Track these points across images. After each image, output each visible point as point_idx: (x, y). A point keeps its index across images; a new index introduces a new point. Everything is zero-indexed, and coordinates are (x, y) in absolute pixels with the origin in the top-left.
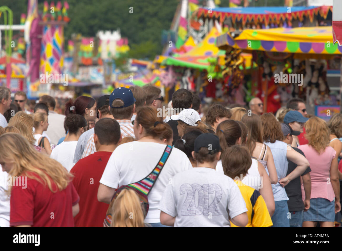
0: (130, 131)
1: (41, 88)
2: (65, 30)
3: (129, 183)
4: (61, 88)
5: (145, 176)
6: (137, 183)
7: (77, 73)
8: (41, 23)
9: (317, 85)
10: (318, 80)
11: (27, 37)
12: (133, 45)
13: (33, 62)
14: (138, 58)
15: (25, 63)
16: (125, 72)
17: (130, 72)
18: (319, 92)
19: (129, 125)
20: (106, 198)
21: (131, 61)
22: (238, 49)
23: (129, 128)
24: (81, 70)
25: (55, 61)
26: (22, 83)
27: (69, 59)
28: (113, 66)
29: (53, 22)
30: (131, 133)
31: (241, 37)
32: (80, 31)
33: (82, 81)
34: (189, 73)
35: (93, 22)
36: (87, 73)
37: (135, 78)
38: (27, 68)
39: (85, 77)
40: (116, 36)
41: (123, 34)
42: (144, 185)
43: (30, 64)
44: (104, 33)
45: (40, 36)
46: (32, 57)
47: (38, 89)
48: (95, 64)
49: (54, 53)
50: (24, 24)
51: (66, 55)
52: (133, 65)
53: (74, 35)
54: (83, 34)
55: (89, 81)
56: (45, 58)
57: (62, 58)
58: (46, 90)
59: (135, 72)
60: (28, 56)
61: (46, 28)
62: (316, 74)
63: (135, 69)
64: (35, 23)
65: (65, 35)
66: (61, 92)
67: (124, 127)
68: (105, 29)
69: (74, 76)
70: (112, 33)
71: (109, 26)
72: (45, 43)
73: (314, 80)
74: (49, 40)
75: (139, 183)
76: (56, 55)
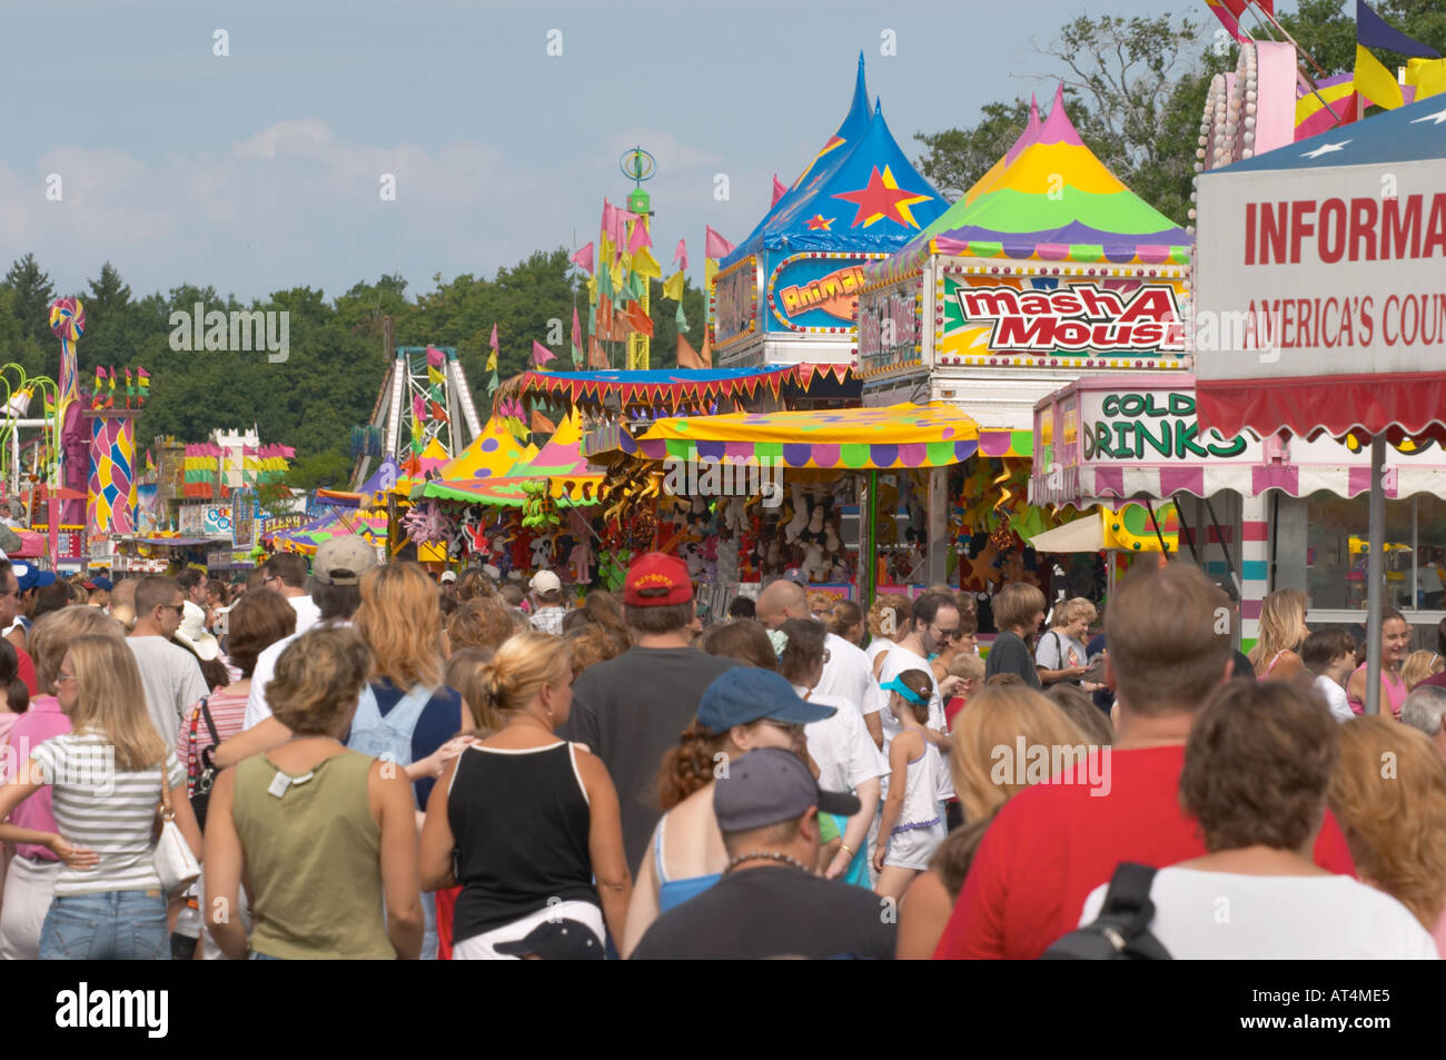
8: (87, 412)
9: (822, 538)
10: (824, 527)
11: (57, 442)
18: (825, 555)
22: (645, 461)
24: (182, 513)
25: (118, 494)
27: (148, 488)
28: (255, 504)
29: (114, 411)
31: (652, 434)
32: (172, 431)
34: (468, 514)
36: (197, 518)
39: (194, 528)
41: (264, 435)
44: (226, 433)
45: (85, 442)
49: (117, 475)
51: (141, 481)
56: (96, 487)
57: (132, 488)
61: (99, 426)
62: (818, 514)
64: (74, 411)
65: (136, 437)
68: (226, 426)
70: (242, 432)
73: (815, 528)
74: (105, 449)
76: (120, 479)
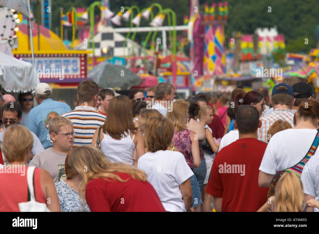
0: (288, 118)
1: (205, 84)
2: (226, 28)
3: (285, 169)
4: (224, 83)
5: (299, 161)
6: (292, 168)
7: (239, 69)
8: (203, 23)
11: (190, 37)
12: (290, 41)
13: (197, 59)
14: (295, 52)
15: (189, 61)
16: (283, 65)
17: (287, 66)
19: (287, 113)
20: (265, 184)
21: (288, 55)
23: (287, 116)
24: (242, 66)
25: (218, 58)
26: (187, 80)
27: (230, 55)
28: (272, 61)
29: (214, 22)
30: (289, 120)
32: (240, 29)
33: (243, 75)
35: (251, 21)
36: (248, 68)
37: (293, 70)
38: (191, 66)
39: (246, 72)
40: (273, 33)
41: (279, 31)
42: (299, 169)
43: (194, 61)
44: (262, 30)
45: (202, 36)
46: (196, 55)
47: (202, 84)
48: (254, 60)
49: (217, 50)
50: (187, 24)
51: (227, 52)
52: (290, 59)
53: (234, 33)
54: (243, 32)
55: (249, 75)
56: (208, 56)
57: (224, 55)
58: (210, 86)
59: (292, 65)
60: (192, 54)
61: (208, 28)
63: (292, 62)
64: (198, 23)
65: (225, 33)
66: (225, 87)
67: (283, 115)
68: (262, 27)
69: (235, 71)
70: (269, 29)
71: (267, 23)
72: (208, 42)
74: (211, 39)
75: (294, 167)
76: (218, 52)
